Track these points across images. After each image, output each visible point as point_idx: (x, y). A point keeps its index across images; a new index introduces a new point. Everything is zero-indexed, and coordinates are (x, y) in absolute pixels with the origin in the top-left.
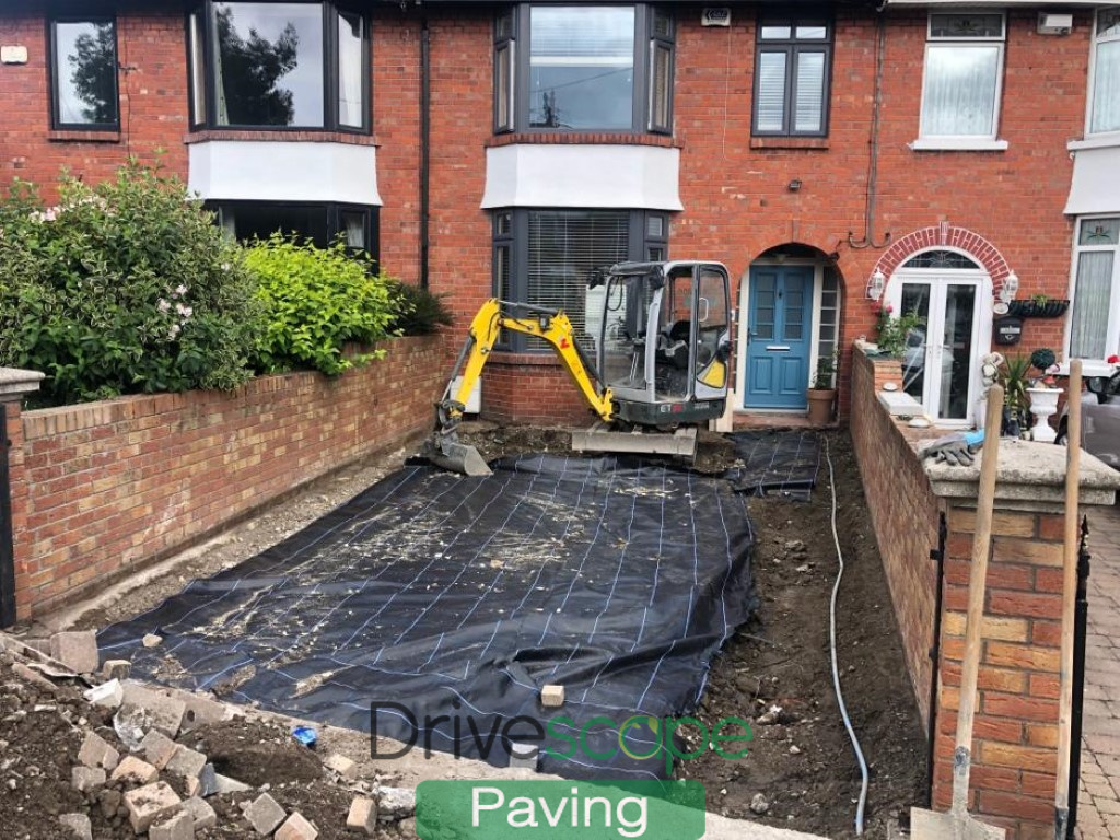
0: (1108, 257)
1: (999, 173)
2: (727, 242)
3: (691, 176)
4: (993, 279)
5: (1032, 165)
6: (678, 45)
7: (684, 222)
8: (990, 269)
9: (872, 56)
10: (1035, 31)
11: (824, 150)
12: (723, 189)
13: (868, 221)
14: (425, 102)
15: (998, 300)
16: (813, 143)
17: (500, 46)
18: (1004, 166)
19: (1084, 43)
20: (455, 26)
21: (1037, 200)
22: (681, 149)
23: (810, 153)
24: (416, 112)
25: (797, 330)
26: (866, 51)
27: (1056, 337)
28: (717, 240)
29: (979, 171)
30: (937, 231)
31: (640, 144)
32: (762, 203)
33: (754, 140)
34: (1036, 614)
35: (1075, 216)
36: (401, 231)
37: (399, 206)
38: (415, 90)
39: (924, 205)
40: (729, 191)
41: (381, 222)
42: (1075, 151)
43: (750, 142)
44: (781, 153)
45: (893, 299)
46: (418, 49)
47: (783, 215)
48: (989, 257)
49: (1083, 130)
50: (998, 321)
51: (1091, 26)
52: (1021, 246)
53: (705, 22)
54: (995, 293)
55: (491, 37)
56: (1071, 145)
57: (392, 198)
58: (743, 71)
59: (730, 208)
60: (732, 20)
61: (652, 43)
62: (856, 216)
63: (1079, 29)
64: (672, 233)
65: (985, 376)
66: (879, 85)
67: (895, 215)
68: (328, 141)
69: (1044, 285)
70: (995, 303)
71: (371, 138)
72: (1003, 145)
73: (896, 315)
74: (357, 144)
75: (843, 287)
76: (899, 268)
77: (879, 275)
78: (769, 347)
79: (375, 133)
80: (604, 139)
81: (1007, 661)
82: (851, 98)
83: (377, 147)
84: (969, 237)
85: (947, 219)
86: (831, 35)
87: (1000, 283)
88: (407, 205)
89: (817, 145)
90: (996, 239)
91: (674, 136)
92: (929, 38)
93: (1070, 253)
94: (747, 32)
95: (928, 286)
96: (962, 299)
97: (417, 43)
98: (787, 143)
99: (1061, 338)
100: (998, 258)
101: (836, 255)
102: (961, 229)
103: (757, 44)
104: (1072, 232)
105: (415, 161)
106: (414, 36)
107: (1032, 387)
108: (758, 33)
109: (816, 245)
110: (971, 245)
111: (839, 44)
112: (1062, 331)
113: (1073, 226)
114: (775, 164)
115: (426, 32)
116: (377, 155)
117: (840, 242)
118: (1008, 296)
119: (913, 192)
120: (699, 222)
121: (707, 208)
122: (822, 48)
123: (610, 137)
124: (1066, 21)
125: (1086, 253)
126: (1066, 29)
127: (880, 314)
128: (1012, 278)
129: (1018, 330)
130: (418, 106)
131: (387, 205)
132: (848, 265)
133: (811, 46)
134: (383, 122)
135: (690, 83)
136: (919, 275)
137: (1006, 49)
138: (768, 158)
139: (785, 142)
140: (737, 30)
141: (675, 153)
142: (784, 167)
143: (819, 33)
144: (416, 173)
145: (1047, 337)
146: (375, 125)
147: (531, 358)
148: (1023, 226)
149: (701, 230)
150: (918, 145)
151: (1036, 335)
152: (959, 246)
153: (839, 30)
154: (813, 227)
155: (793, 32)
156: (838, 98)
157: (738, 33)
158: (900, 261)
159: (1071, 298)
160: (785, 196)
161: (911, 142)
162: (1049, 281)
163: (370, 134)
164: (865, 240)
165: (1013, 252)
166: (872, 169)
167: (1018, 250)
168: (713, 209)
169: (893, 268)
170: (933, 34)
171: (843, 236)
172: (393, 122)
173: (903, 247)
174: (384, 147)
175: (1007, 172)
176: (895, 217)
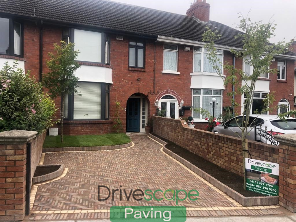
0: (199, 97)
1: (178, 79)
2: (124, 92)
3: (114, 76)
4: (178, 101)
5: (184, 78)
8: (178, 99)
9: (153, 51)
10: (183, 50)
11: (144, 72)
12: (122, 79)
13: (154, 88)
14: (41, 50)
15: (179, 106)
16: (142, 70)
17: (65, 38)
18: (179, 77)
19: (192, 53)
20: (50, 30)
21: (185, 85)
23: (141, 72)
24: (38, 53)
25: (137, 113)
28: (121, 92)
29: (175, 78)
30: (167, 91)
31: (104, 67)
32: (131, 83)
33: (129, 68)
35: (192, 89)
38: (38, 46)
39: (165, 85)
40: (124, 80)
42: (191, 75)
44: (135, 72)
45: (159, 106)
46: (39, 35)
47: (136, 86)
48: (178, 97)
49: (192, 71)
50: (180, 111)
51: (193, 50)
53: (117, 39)
54: (179, 104)
55: (61, 35)
56: (191, 74)
58: (126, 51)
59: (124, 84)
60: (123, 39)
61: (107, 42)
62: (151, 87)
63: (191, 50)
64: (111, 89)
66: (155, 58)
69: (187, 103)
71: (24, 59)
72: (179, 73)
73: (160, 110)
74: (20, 60)
76: (160, 99)
77: (157, 100)
82: (149, 60)
83: (25, 61)
84: (174, 93)
85: (169, 88)
86: (145, 45)
87: (180, 102)
91: (111, 65)
93: (192, 96)
94: (127, 42)
95: (166, 103)
96: (172, 105)
98: (135, 69)
99: (191, 114)
101: (148, 96)
102: (172, 91)
103: (129, 45)
106: (38, 32)
108: (129, 43)
109: (143, 93)
111: (146, 48)
112: (191, 112)
113: (192, 91)
114: (134, 74)
115: (42, 31)
116: (25, 63)
117: (148, 93)
118: (181, 105)
119: (162, 82)
120: (117, 87)
122: (142, 48)
124: (189, 49)
125: (195, 96)
126: (189, 50)
127: (157, 109)
128: (182, 101)
130: (39, 51)
132: (150, 98)
133: (140, 47)
134: (27, 54)
136: (164, 100)
137: (178, 53)
138: (132, 72)
141: (111, 70)
142: (136, 75)
143: (142, 45)
145: (189, 114)
146: (25, 55)
148: (183, 90)
149: (118, 89)
151: (187, 113)
152: (172, 94)
154: (142, 89)
155: (136, 44)
156: (147, 60)
157: (125, 43)
158: (161, 97)
159: (192, 105)
160: (136, 82)
161: (162, 71)
163: (23, 57)
164: (153, 92)
165: (182, 96)
166: (154, 77)
168: (120, 84)
170: (165, 48)
171: (149, 91)
172: (31, 55)
173: (161, 94)
174: (27, 62)
175: (180, 79)
176: (159, 87)
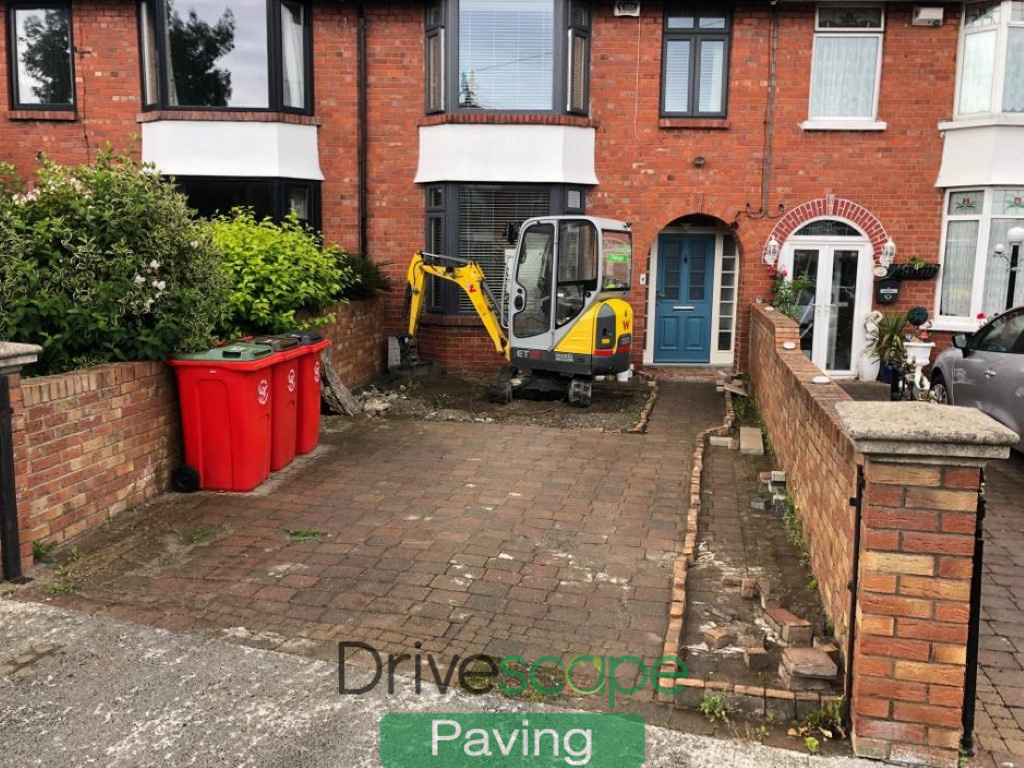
0: (974, 224)
1: (878, 151)
2: (637, 213)
3: (605, 154)
4: (874, 245)
5: (907, 143)
6: (593, 34)
7: (599, 195)
8: (871, 236)
9: (766, 45)
10: (910, 23)
11: (723, 129)
12: (635, 166)
13: (764, 194)
14: (363, 85)
15: (878, 265)
16: (715, 123)
17: (431, 33)
18: (883, 144)
19: (953, 33)
20: (389, 15)
21: (912, 175)
22: (596, 128)
23: (712, 132)
24: (353, 95)
25: (700, 292)
26: (761, 40)
27: (928, 297)
28: (629, 212)
29: (861, 149)
30: (825, 202)
31: (559, 124)
32: (670, 178)
33: (662, 121)
34: (942, 552)
35: (944, 189)
36: (340, 204)
37: (339, 181)
38: (353, 73)
39: (814, 179)
40: (640, 167)
41: (323, 195)
42: (945, 131)
43: (659, 122)
44: (686, 132)
45: (787, 264)
46: (355, 36)
47: (687, 189)
48: (870, 226)
49: (952, 112)
50: (879, 283)
51: (959, 19)
52: (899, 216)
53: (617, 13)
54: (876, 257)
55: (423, 25)
57: (333, 174)
58: (651, 59)
59: (641, 182)
60: (641, 12)
61: (570, 32)
62: (753, 189)
63: (949, 21)
64: (589, 204)
65: (867, 332)
66: (773, 71)
67: (787, 189)
68: (273, 121)
69: (918, 251)
70: (876, 267)
71: (313, 118)
72: (882, 125)
73: (789, 278)
74: (300, 123)
75: (741, 253)
76: (791, 236)
77: (773, 243)
78: (676, 308)
79: (316, 113)
80: (527, 120)
81: (918, 592)
82: (748, 83)
83: (318, 126)
84: (852, 208)
85: (834, 192)
86: (730, 24)
87: (879, 248)
88: (347, 180)
89: (719, 124)
90: (876, 209)
91: (591, 117)
92: (817, 28)
93: (940, 221)
94: (655, 22)
95: (816, 252)
96: (846, 265)
97: (354, 30)
98: (692, 122)
99: (932, 297)
100: (878, 226)
101: (735, 225)
102: (846, 201)
103: (664, 33)
104: (941, 203)
105: (354, 138)
106: (352, 24)
107: (908, 341)
108: (665, 24)
109: (717, 215)
110: (855, 215)
111: (737, 34)
112: (934, 291)
113: (943, 197)
114: (681, 142)
115: (362, 20)
116: (318, 133)
117: (739, 212)
118: (886, 261)
119: (803, 168)
120: (613, 195)
121: (620, 183)
122: (722, 37)
123: (533, 118)
124: (937, 14)
125: (955, 221)
126: (938, 21)
127: (775, 276)
128: (890, 244)
129: (895, 291)
130: (356, 88)
131: (328, 179)
132: (747, 233)
133: (712, 35)
134: (323, 103)
135: (604, 68)
136: (808, 242)
137: (885, 39)
138: (675, 137)
139: (690, 123)
140: (647, 20)
141: (590, 133)
142: (689, 145)
143: (718, 23)
144: (354, 151)
145: (920, 297)
146: (316, 106)
147: (462, 319)
148: (900, 197)
149: (615, 202)
150: (807, 125)
151: (912, 295)
152: (844, 216)
153: (736, 21)
154: (715, 199)
155: (696, 22)
156: (737, 83)
157: (647, 24)
158: (792, 229)
159: (941, 262)
160: (691, 172)
161: (801, 122)
162: (922, 247)
163: (312, 115)
164: (761, 210)
165: (891, 221)
166: (768, 146)
167: (895, 219)
168: (626, 183)
169: (786, 236)
170: (821, 25)
171: (742, 208)
172: (333, 103)
173: (795, 217)
174: (324, 126)
175: (886, 150)
176: (788, 190)
